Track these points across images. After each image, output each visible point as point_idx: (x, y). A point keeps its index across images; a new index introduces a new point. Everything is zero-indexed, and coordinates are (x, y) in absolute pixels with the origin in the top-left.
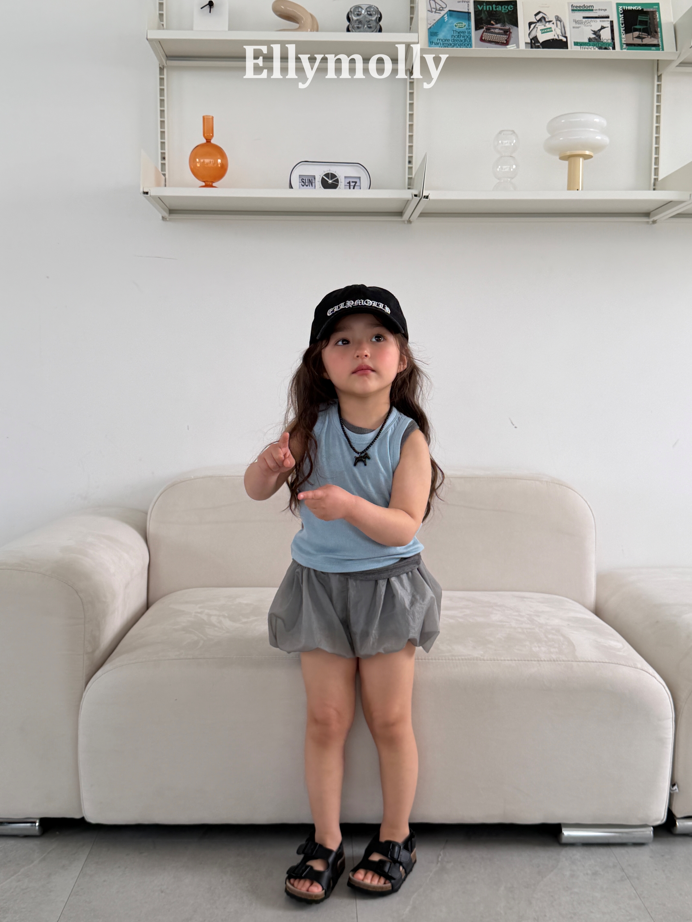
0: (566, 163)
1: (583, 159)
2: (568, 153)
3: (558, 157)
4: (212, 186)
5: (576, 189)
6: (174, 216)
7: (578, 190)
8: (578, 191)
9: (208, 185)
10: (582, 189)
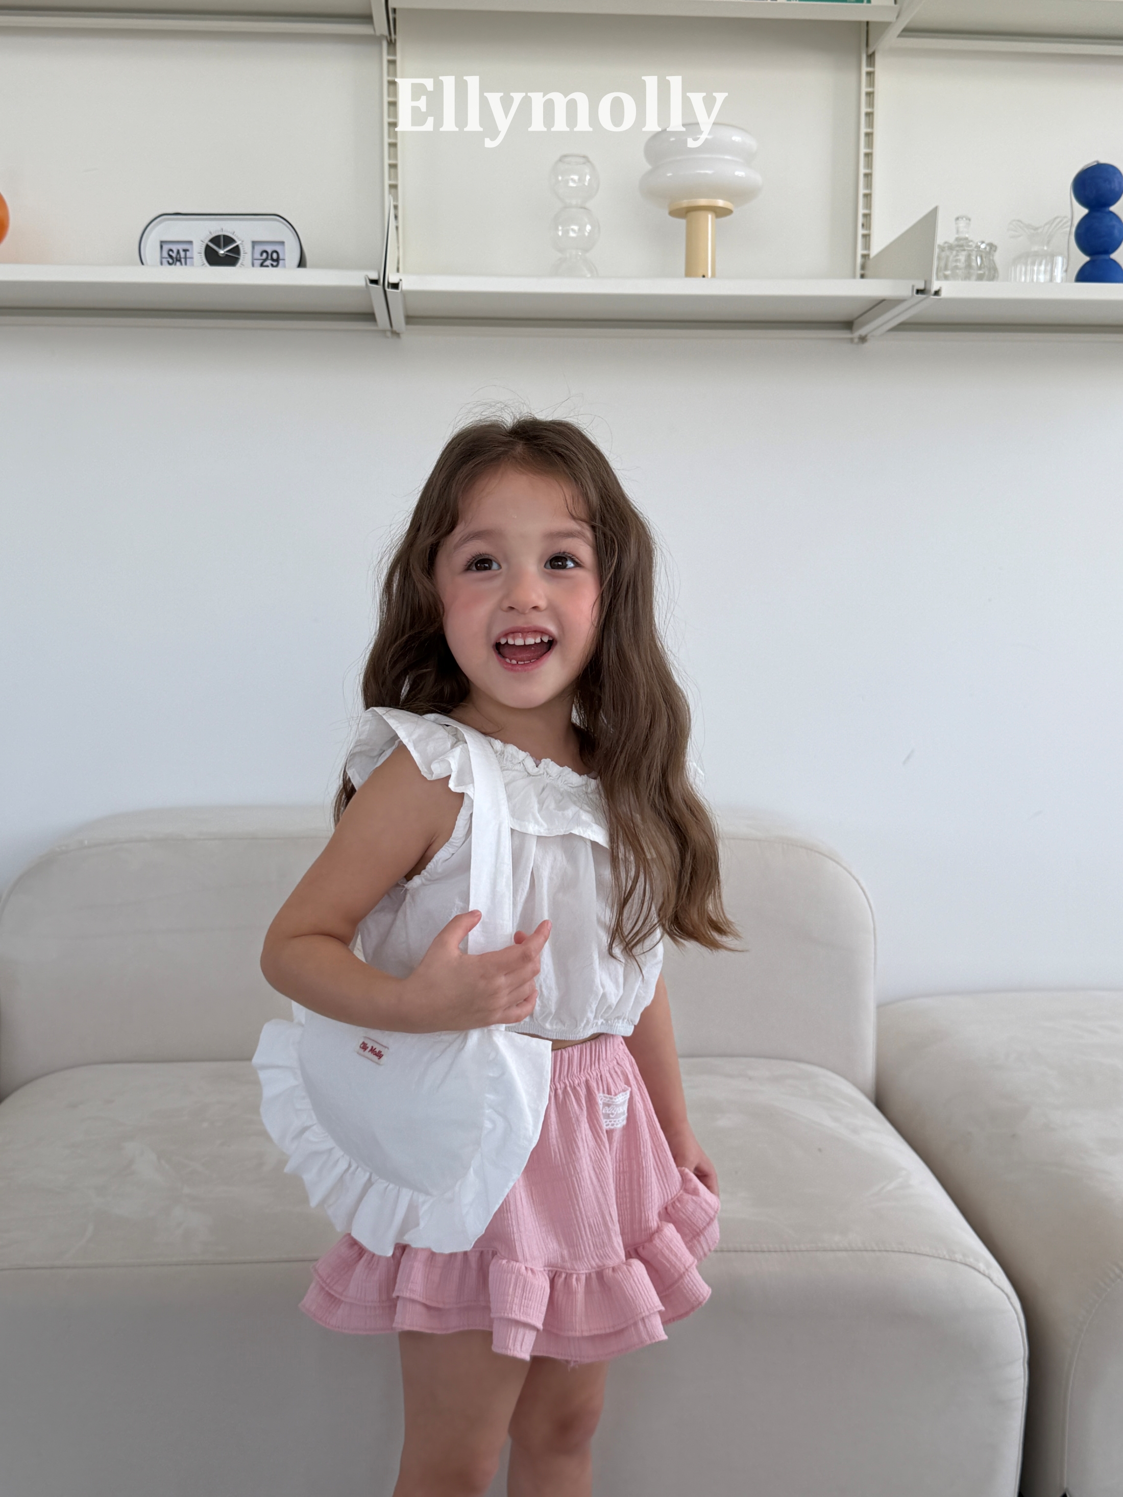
0: (683, 222)
1: (714, 215)
2: (685, 203)
3: (667, 212)
5: (702, 275)
7: (704, 276)
8: (704, 279)
10: (713, 275)
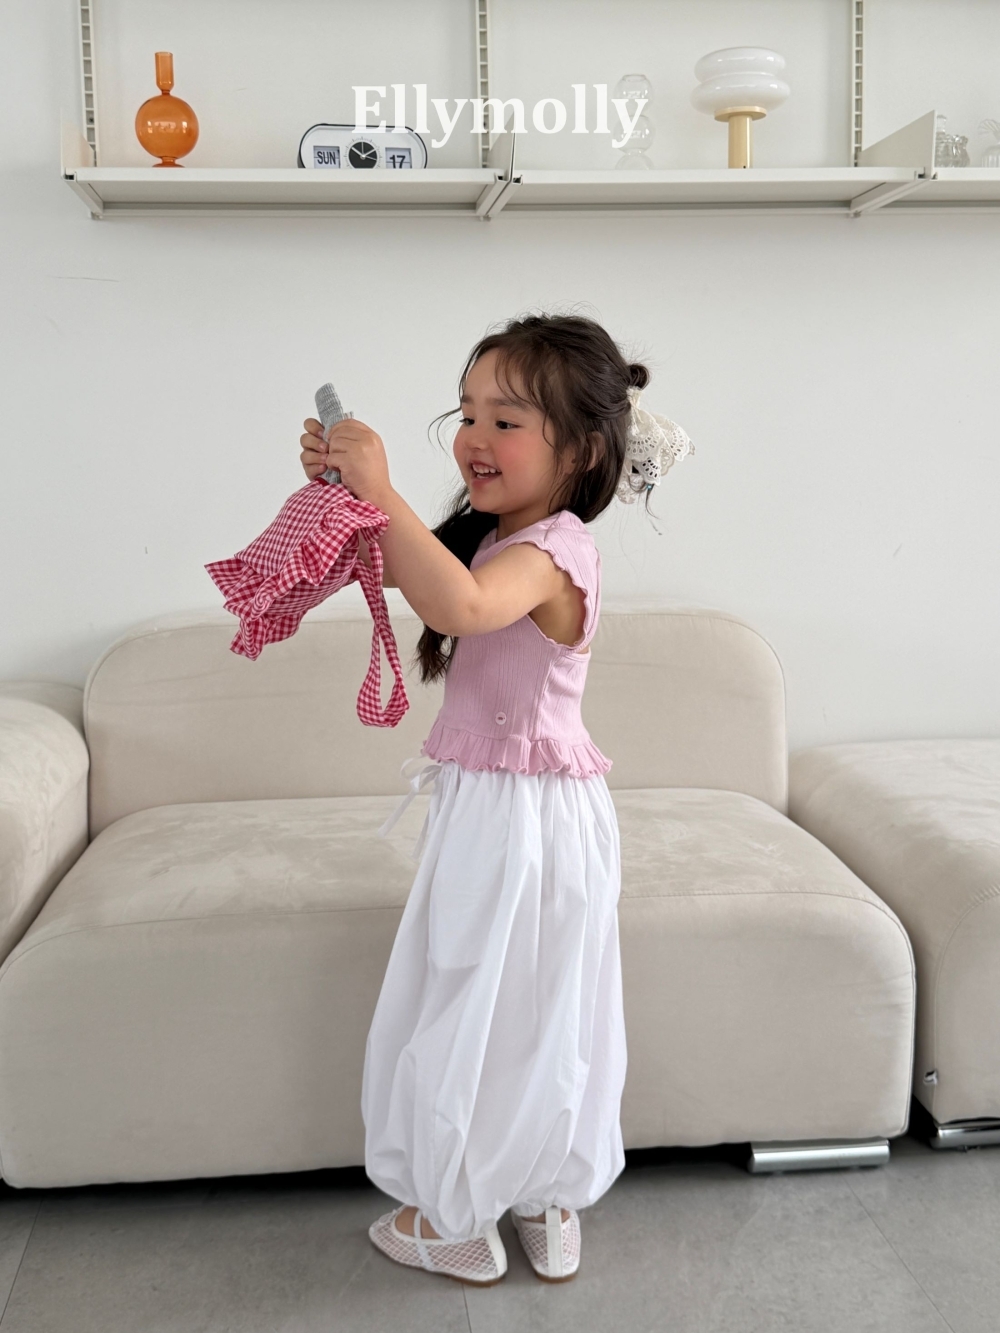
0: (726, 125)
1: (751, 120)
2: (729, 110)
4: (173, 165)
6: (110, 212)
7: (744, 167)
9: (168, 163)
10: (751, 167)
